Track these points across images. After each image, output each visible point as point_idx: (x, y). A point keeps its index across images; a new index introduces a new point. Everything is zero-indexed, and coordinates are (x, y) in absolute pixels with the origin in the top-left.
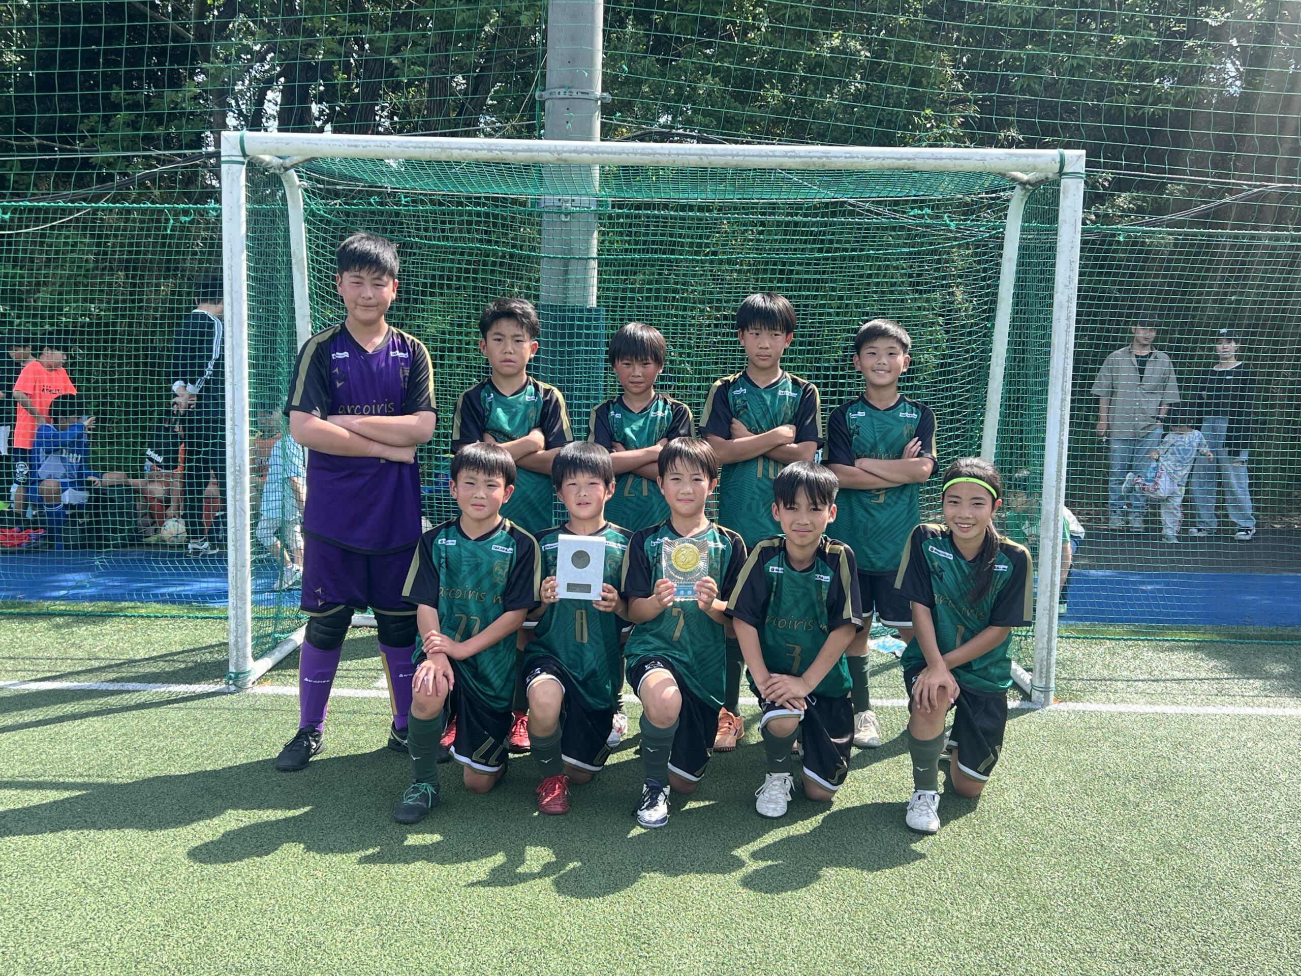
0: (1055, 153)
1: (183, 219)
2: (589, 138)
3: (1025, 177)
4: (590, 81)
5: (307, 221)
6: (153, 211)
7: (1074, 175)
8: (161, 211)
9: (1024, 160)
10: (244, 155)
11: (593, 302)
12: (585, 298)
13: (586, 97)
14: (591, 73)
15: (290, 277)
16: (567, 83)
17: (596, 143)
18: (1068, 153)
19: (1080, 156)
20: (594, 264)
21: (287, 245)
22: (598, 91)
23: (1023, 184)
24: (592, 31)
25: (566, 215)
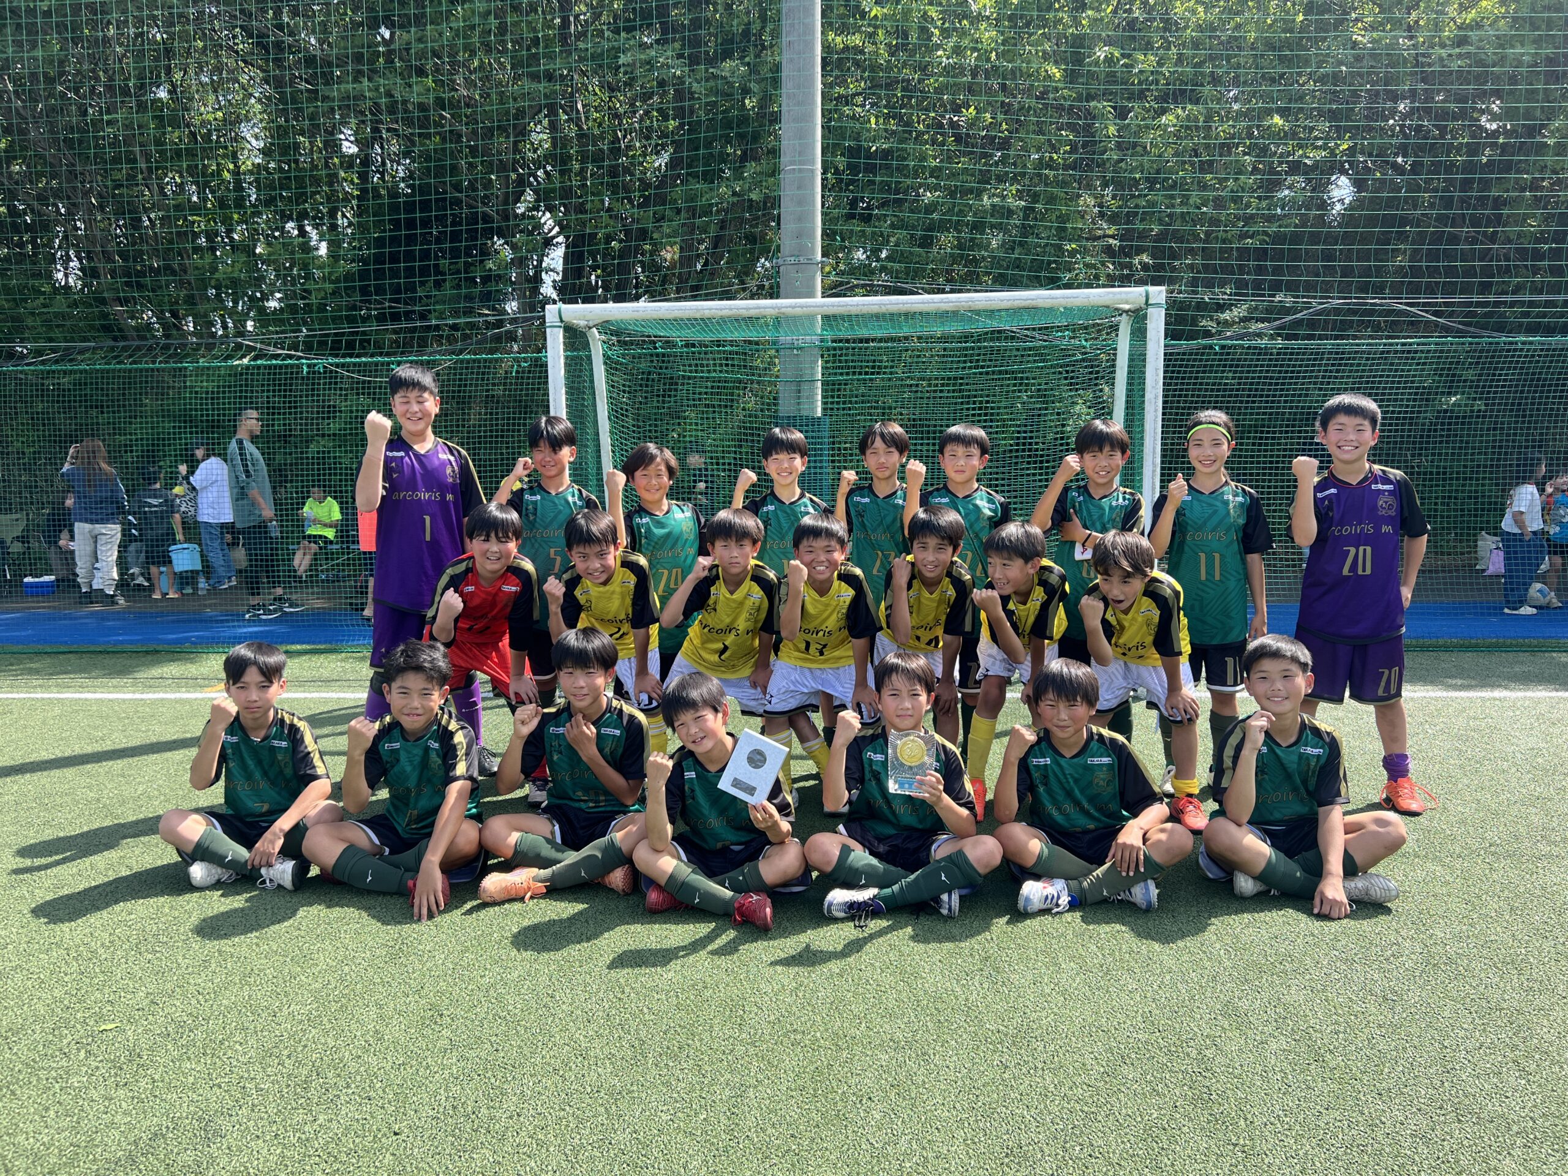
0: (1141, 290)
2: (811, 294)
3: (1127, 307)
4: (813, 250)
5: (605, 363)
7: (1158, 305)
9: (1118, 297)
10: (562, 321)
11: (819, 413)
12: (814, 409)
13: (811, 263)
14: (813, 244)
15: (594, 405)
16: (796, 253)
17: (819, 300)
18: (1153, 288)
19: (1161, 291)
20: (819, 384)
21: (592, 381)
22: (819, 257)
23: (1127, 312)
24: (813, 212)
25: (798, 349)
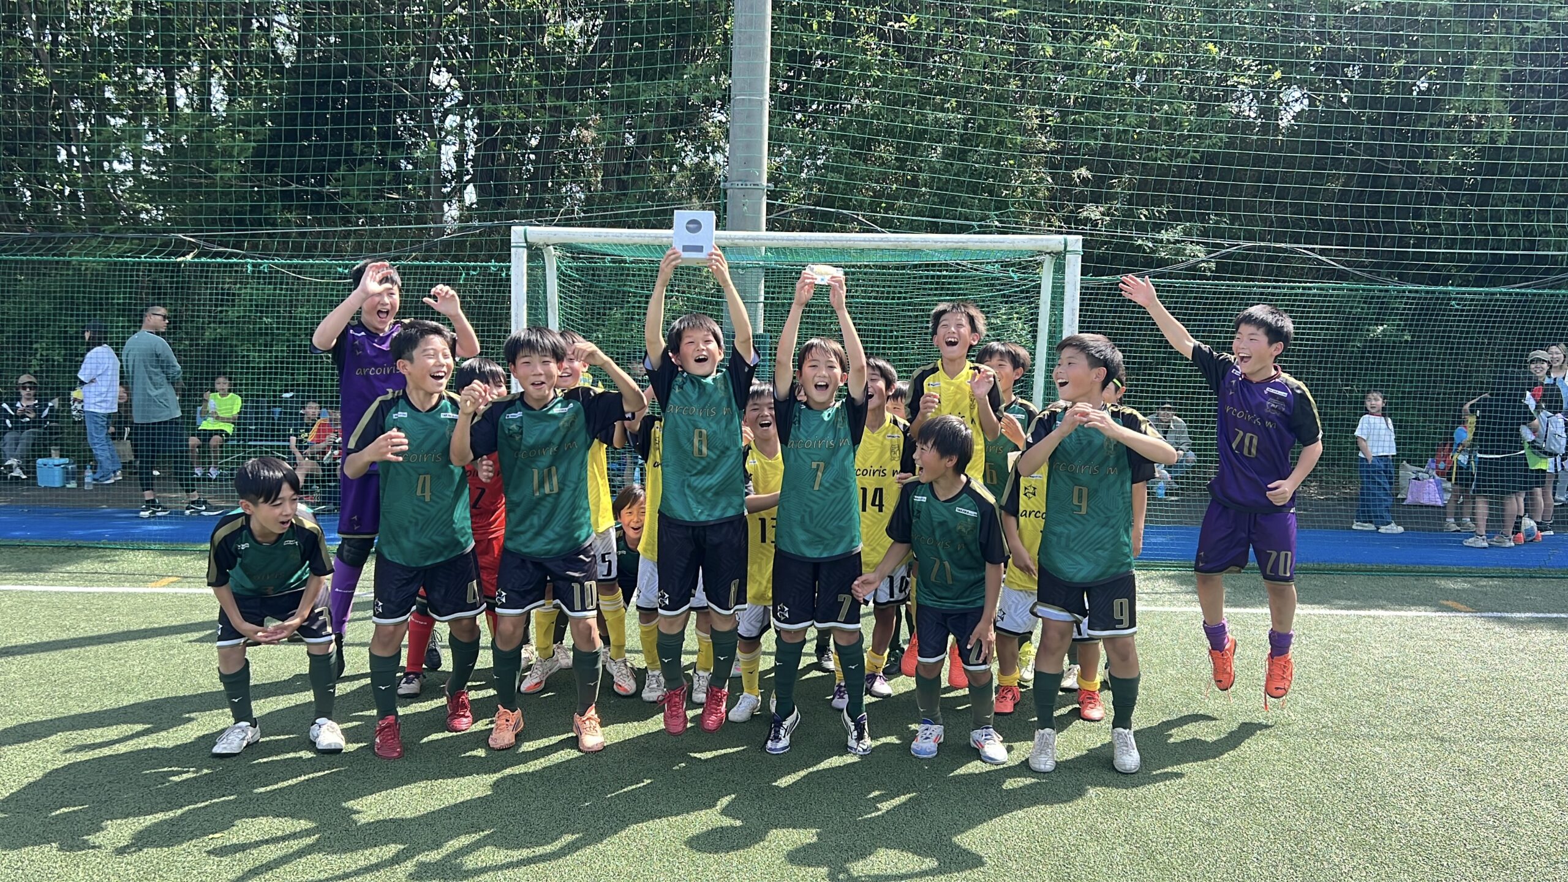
1: (472, 273)
2: (758, 229)
4: (760, 177)
5: (557, 277)
6: (451, 268)
7: (1075, 252)
8: (457, 268)
9: (1040, 243)
10: (526, 241)
13: (757, 188)
16: (744, 178)
18: (1070, 238)
19: (1077, 240)
22: (765, 183)
23: (1049, 253)
24: (761, 143)
